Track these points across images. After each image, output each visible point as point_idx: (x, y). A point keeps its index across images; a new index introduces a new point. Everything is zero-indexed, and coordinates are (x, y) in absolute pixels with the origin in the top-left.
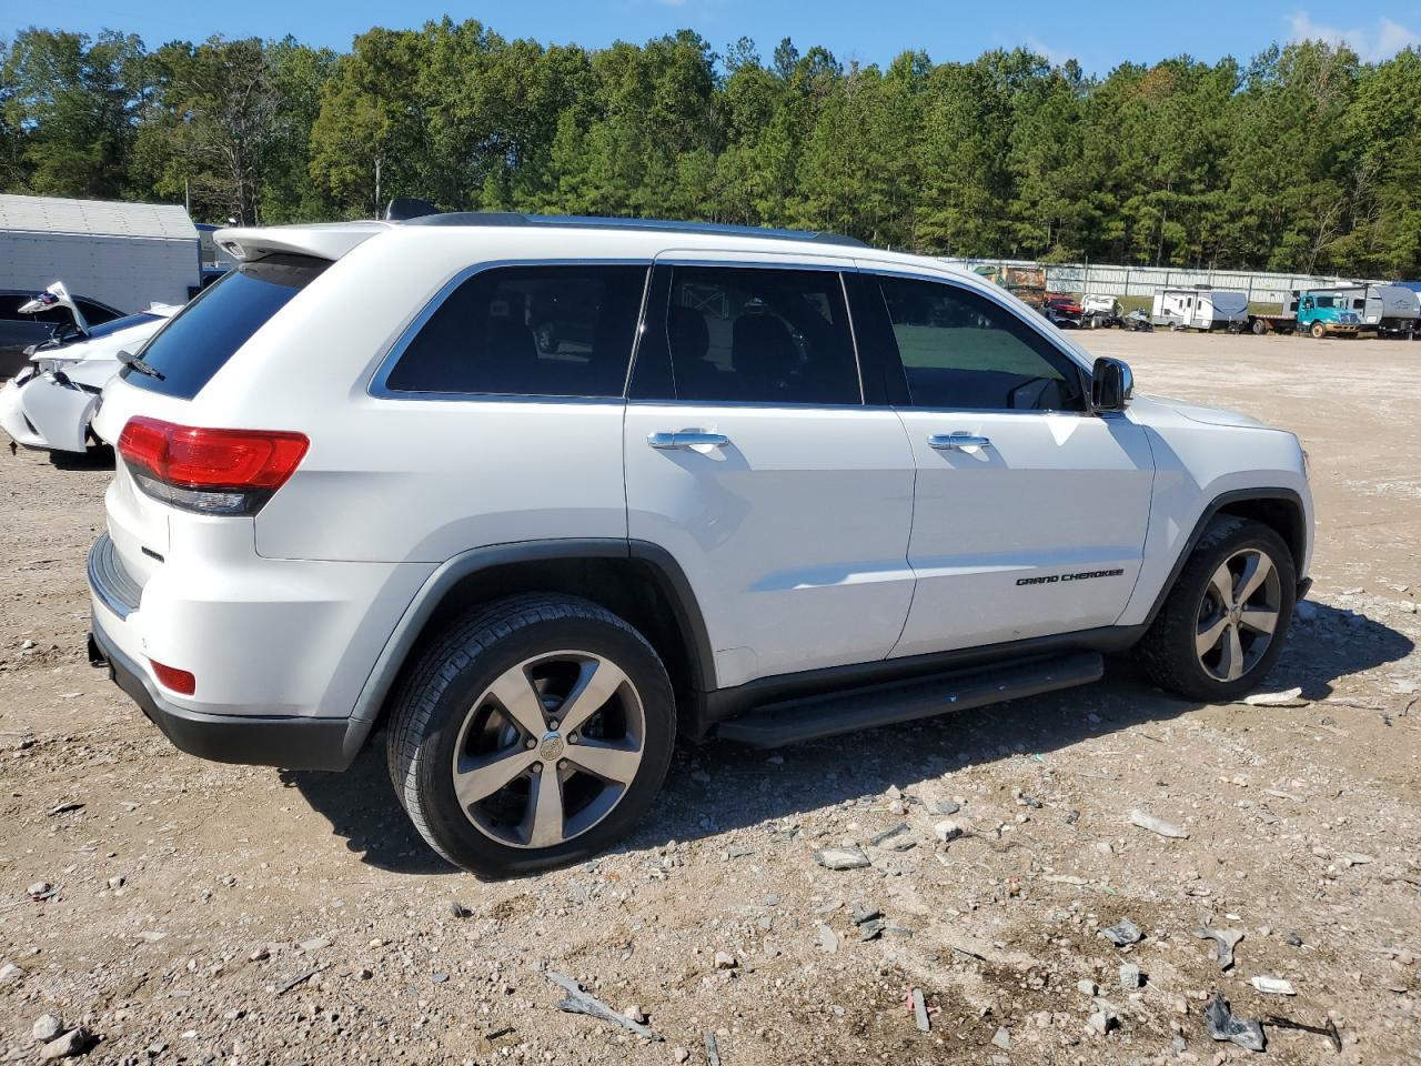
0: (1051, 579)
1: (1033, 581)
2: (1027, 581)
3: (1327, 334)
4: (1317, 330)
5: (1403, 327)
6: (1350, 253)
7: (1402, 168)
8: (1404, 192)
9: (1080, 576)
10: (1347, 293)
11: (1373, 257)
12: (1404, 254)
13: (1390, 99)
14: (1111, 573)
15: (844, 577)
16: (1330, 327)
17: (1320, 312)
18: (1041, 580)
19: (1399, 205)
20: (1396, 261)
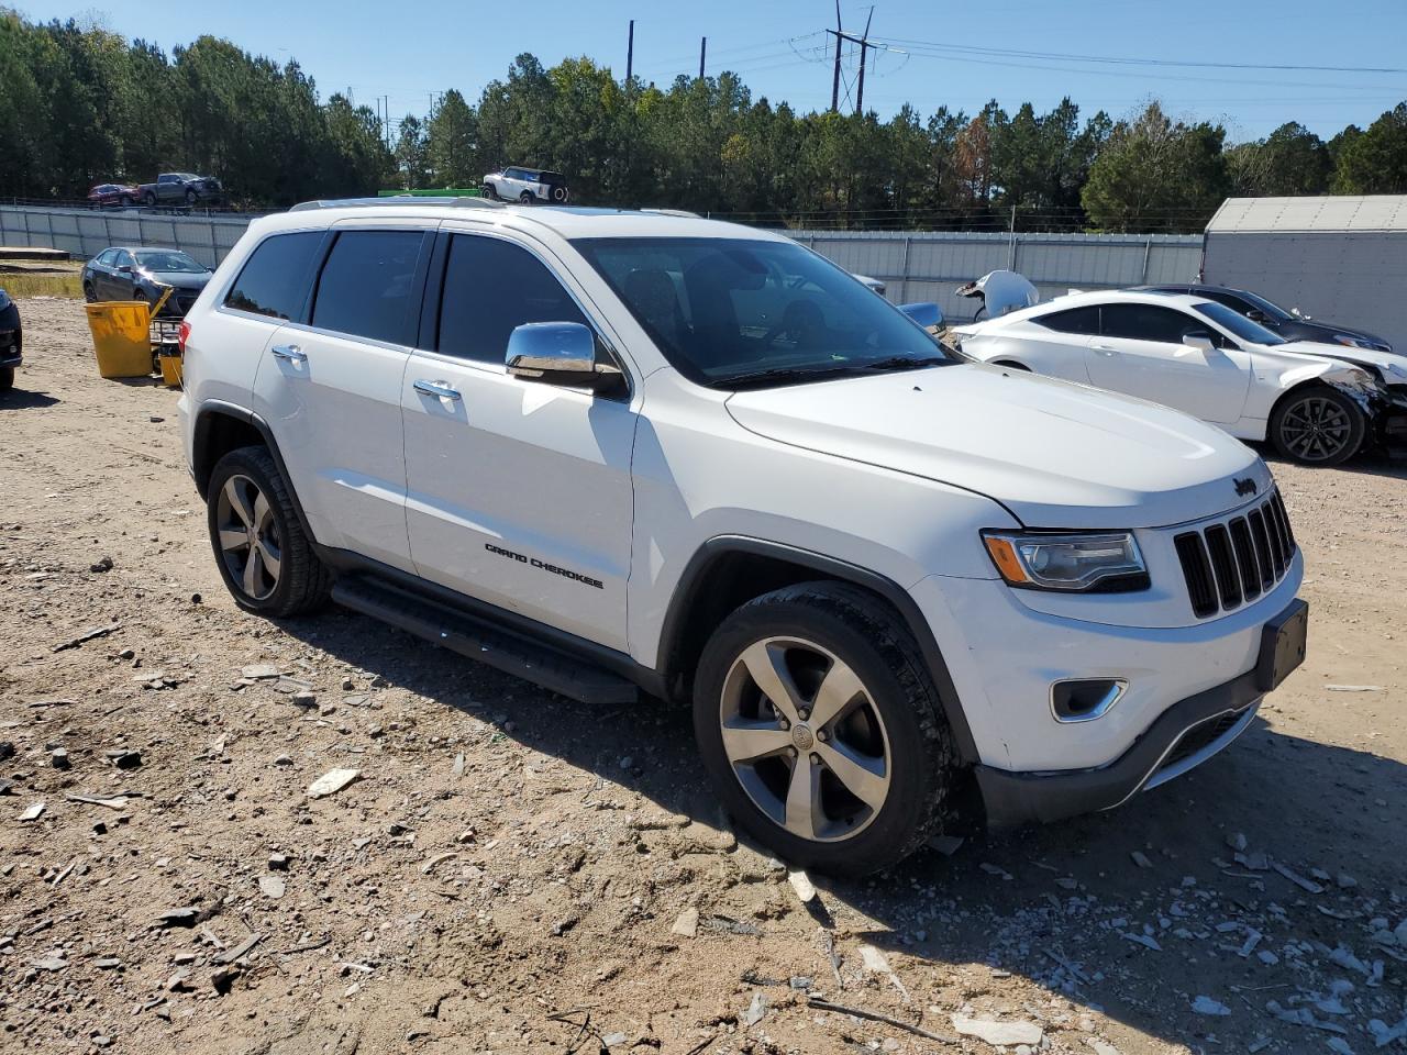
0: (519, 557)
1: (501, 552)
2: (494, 549)
9: (550, 568)
14: (587, 581)
15: (363, 485)
18: (510, 555)
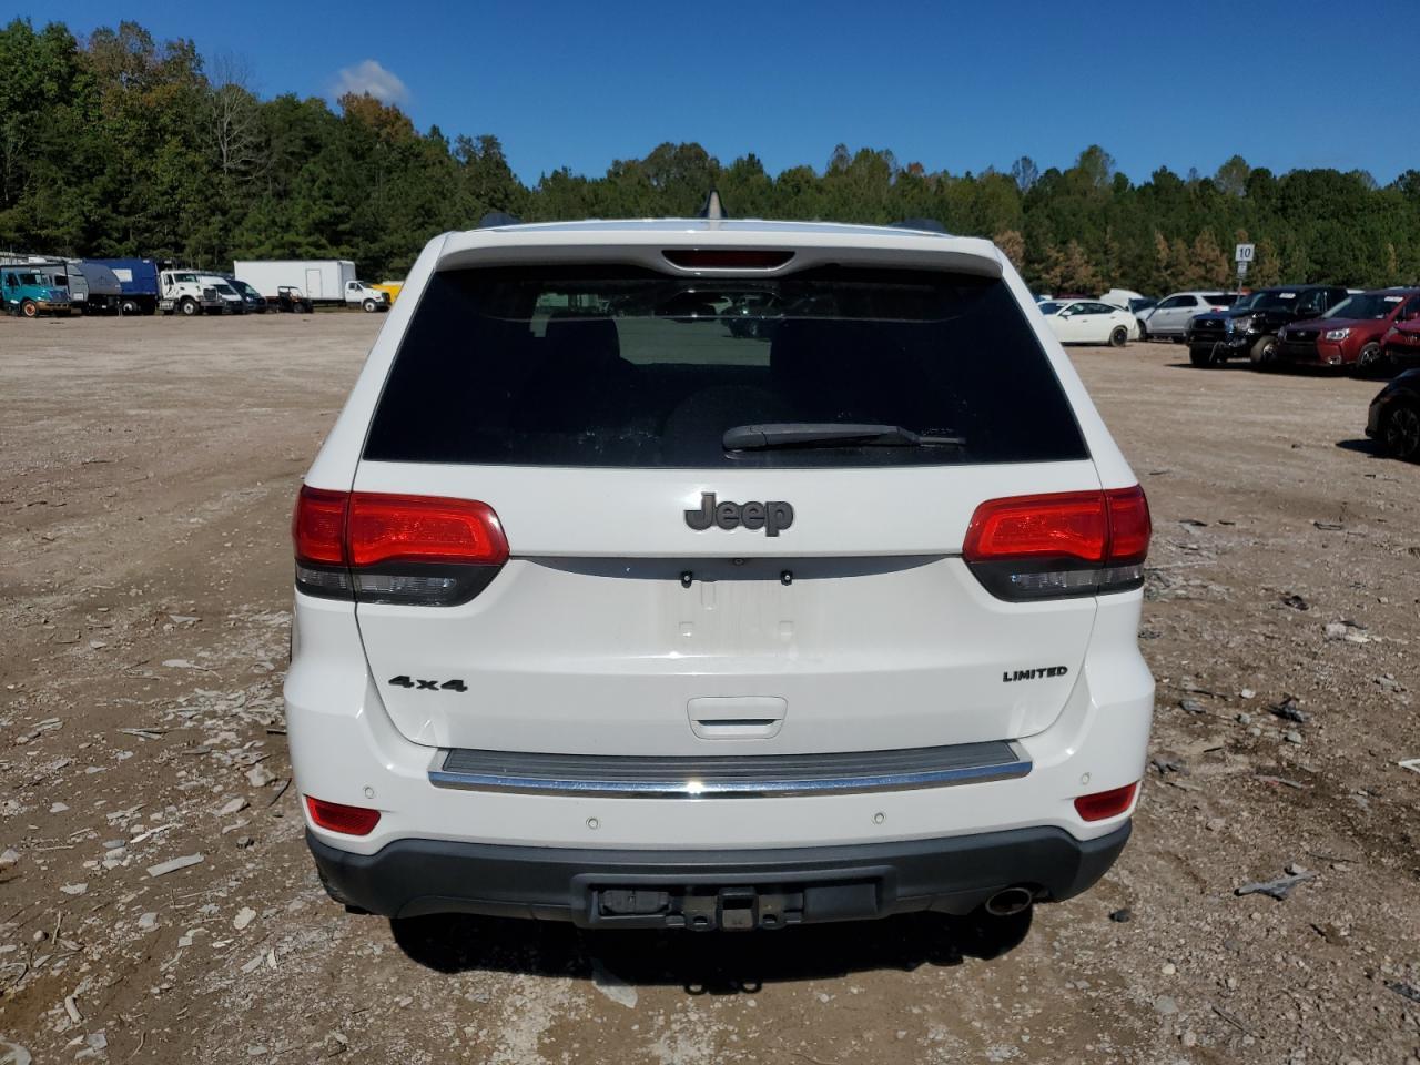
3: (41, 313)
4: (29, 309)
5: (111, 304)
6: (19, 229)
7: (47, 143)
8: (54, 168)
10: (44, 270)
11: (44, 232)
12: (73, 230)
13: (16, 71)
16: (42, 304)
17: (27, 290)
19: (54, 181)
20: (67, 238)
